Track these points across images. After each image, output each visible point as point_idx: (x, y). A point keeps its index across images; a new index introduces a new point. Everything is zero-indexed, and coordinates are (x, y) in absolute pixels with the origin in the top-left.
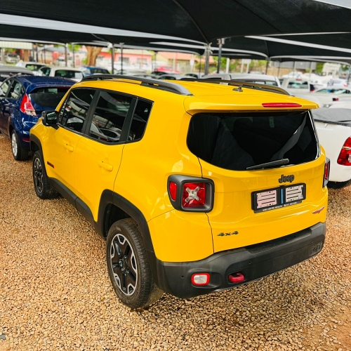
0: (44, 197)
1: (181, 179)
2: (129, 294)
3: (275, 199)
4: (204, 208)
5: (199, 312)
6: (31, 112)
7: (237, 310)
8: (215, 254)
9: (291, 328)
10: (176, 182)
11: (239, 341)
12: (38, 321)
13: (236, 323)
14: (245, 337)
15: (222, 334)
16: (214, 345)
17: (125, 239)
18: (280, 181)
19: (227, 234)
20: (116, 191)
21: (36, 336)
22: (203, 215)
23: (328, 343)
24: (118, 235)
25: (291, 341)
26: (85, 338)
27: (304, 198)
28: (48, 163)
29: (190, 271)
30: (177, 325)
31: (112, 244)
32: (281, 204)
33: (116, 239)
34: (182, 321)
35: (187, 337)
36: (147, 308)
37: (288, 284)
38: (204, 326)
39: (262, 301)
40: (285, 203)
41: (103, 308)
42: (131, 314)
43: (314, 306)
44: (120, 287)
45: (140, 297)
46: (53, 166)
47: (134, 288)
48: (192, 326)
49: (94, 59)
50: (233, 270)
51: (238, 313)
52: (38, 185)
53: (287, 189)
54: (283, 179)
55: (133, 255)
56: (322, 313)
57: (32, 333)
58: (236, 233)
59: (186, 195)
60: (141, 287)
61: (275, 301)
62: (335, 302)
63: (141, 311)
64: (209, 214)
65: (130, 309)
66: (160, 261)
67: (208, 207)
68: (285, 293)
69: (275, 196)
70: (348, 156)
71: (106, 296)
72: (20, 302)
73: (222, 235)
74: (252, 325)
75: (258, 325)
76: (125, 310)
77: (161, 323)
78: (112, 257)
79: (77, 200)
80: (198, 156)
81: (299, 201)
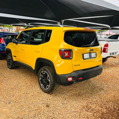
0: (12, 68)
1: (63, 50)
2: (47, 89)
3: (89, 56)
4: (70, 58)
5: (68, 93)
6: (4, 43)
7: (79, 92)
8: (74, 71)
9: (96, 95)
10: (62, 51)
11: (81, 99)
12: (20, 98)
13: (79, 95)
14: (83, 98)
15: (76, 98)
16: (74, 100)
17: (45, 72)
18: (90, 51)
19: (77, 65)
20: (42, 57)
21: (20, 102)
22: (70, 60)
23: (107, 97)
24: (42, 72)
25: (96, 98)
26: (36, 101)
27: (96, 57)
28: (14, 56)
29: (67, 77)
30: (62, 97)
31: (40, 75)
32: (90, 58)
33: (42, 73)
34: (64, 96)
35: (66, 99)
36: (53, 93)
37: (93, 85)
38: (71, 96)
39: (86, 90)
40: (91, 58)
41: (39, 94)
42: (48, 95)
43: (101, 90)
44: (44, 88)
45: (51, 88)
46: (16, 57)
47: (49, 86)
48: (67, 96)
49: (18, 30)
50: (79, 76)
51: (80, 93)
52: (9, 65)
53: (92, 54)
54: (91, 50)
55: (48, 76)
56: (103, 91)
57: (19, 101)
58: (79, 65)
59: (65, 54)
60: (52, 85)
61: (90, 89)
62: (107, 89)
63: (51, 94)
64: (72, 60)
65: (47, 94)
66: (58, 75)
67: (71, 58)
68: (92, 88)
69: (89, 55)
70: (105, 50)
71: (39, 92)
72: (12, 94)
73: (75, 66)
74: (84, 95)
75: (86, 95)
76: (46, 94)
77: (58, 96)
78: (40, 79)
79: (26, 65)
80: (67, 43)
81: (95, 57)
